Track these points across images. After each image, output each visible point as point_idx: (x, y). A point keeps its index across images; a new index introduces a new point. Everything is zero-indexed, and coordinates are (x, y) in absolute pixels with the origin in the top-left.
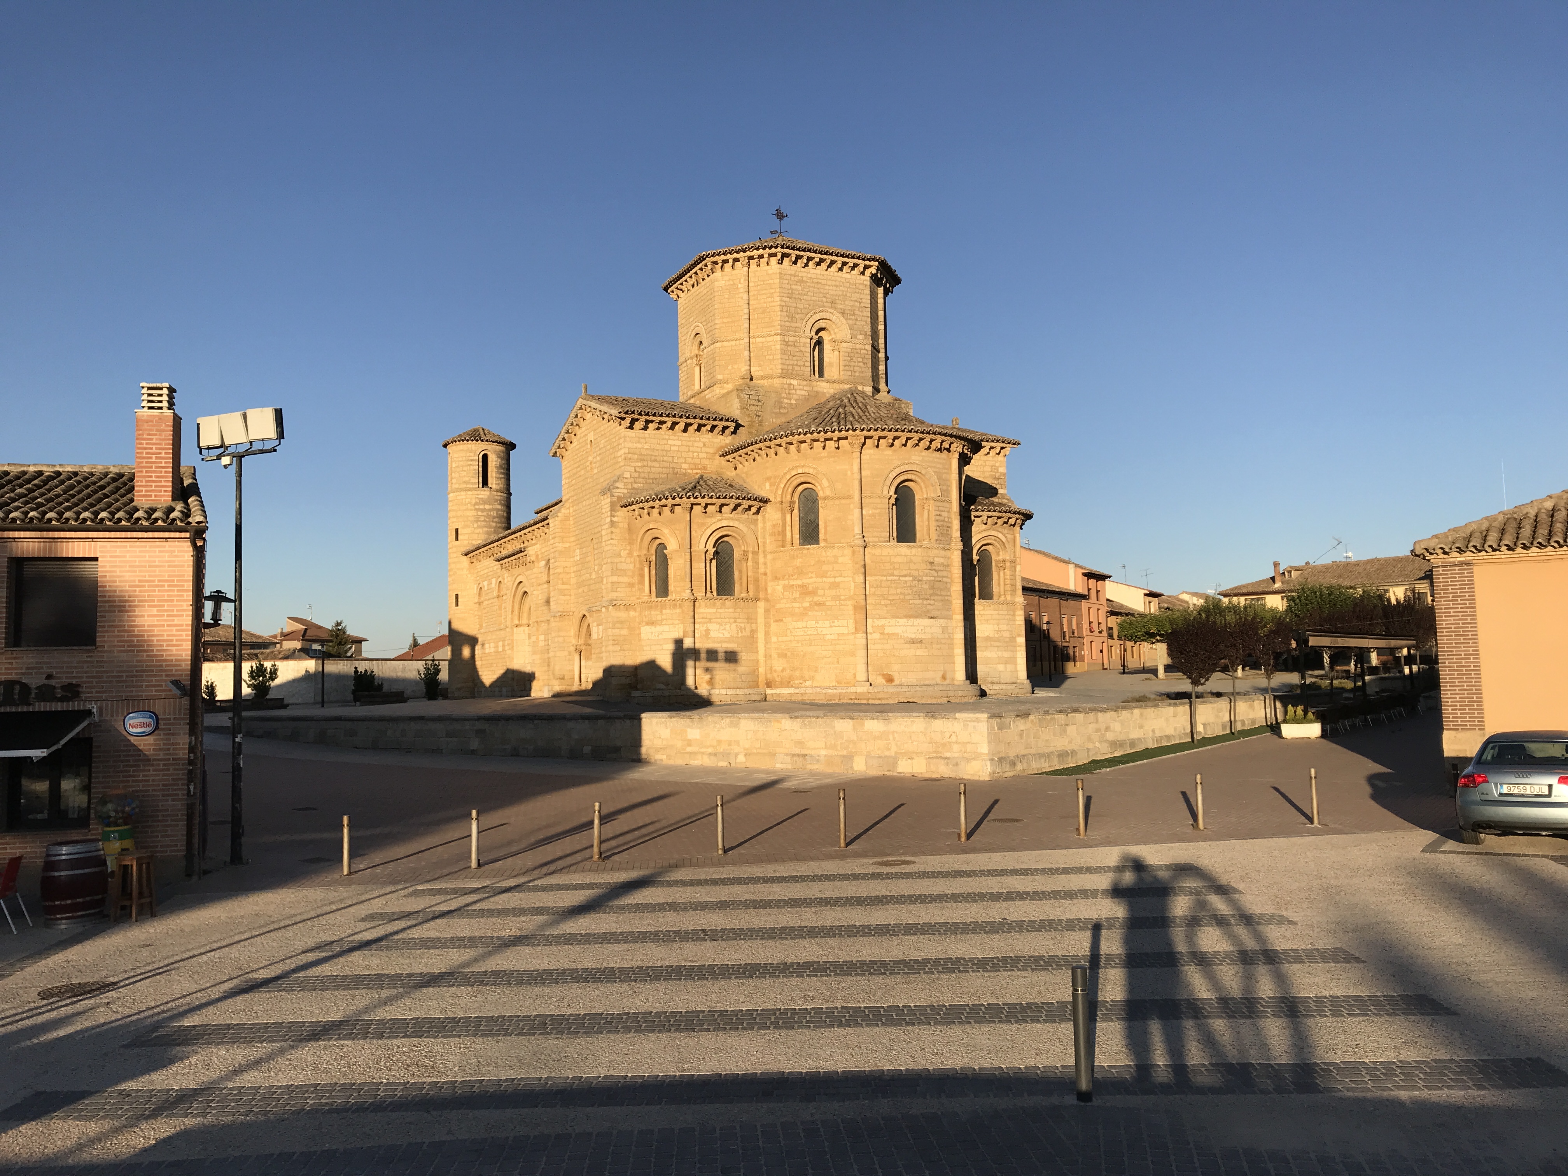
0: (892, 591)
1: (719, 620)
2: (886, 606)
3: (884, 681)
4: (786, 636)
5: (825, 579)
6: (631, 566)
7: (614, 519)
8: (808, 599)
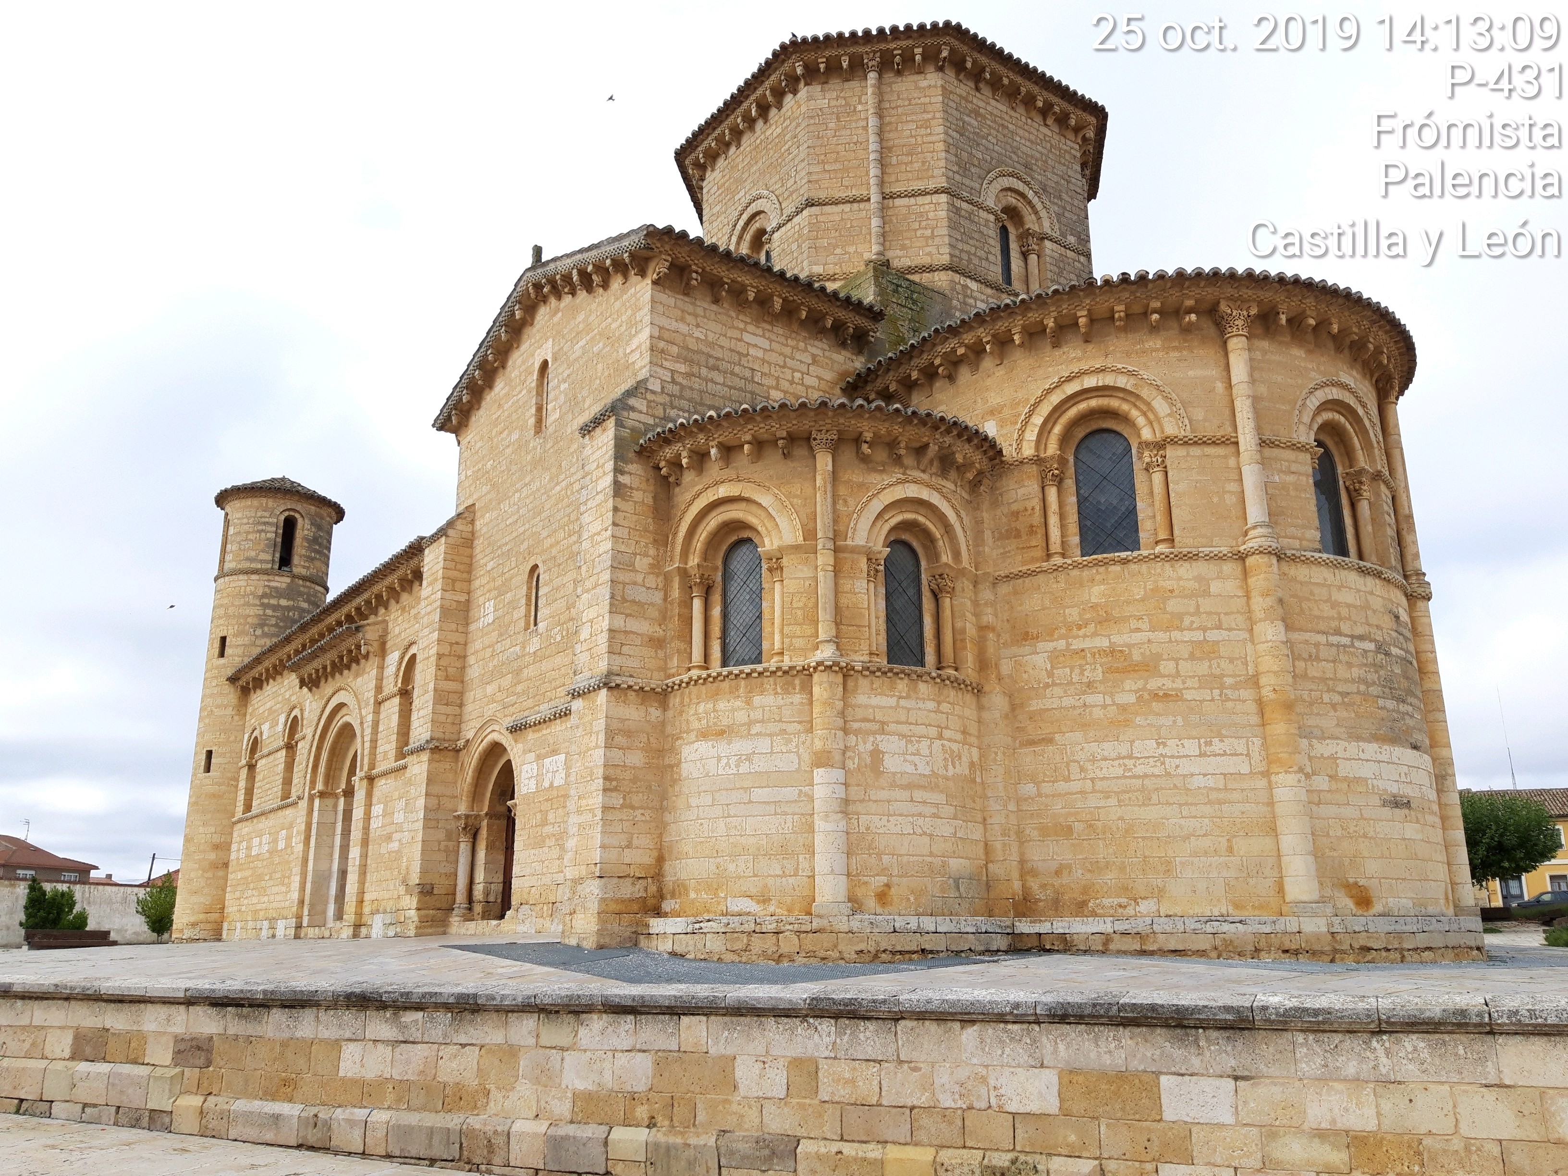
0: (1343, 672)
1: (904, 729)
2: (1334, 706)
3: (1350, 903)
4: (1067, 779)
5: (1176, 635)
6: (658, 597)
7: (621, 478)
8: (1129, 684)
